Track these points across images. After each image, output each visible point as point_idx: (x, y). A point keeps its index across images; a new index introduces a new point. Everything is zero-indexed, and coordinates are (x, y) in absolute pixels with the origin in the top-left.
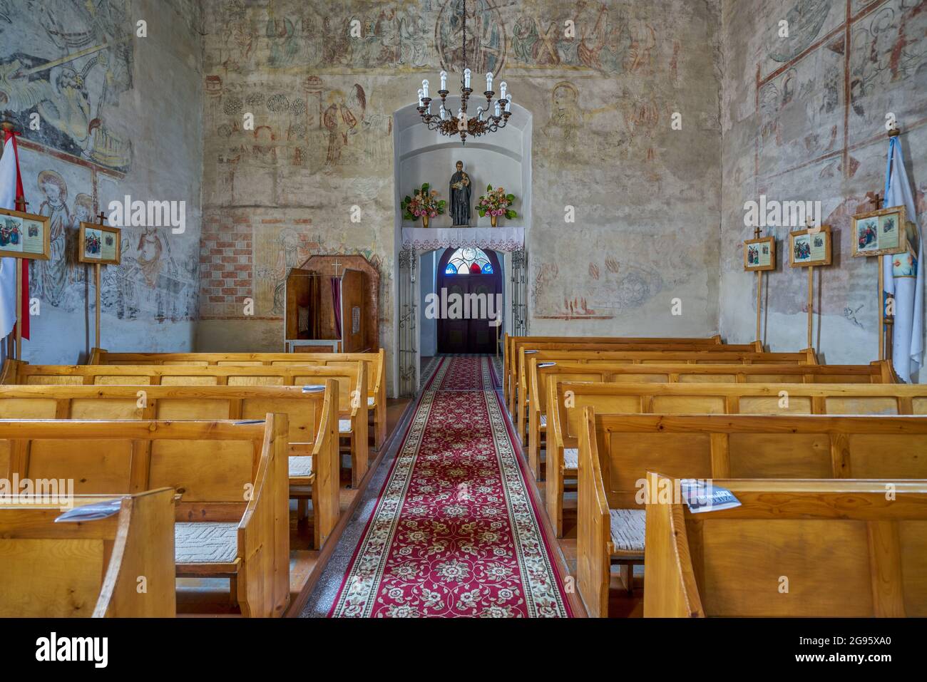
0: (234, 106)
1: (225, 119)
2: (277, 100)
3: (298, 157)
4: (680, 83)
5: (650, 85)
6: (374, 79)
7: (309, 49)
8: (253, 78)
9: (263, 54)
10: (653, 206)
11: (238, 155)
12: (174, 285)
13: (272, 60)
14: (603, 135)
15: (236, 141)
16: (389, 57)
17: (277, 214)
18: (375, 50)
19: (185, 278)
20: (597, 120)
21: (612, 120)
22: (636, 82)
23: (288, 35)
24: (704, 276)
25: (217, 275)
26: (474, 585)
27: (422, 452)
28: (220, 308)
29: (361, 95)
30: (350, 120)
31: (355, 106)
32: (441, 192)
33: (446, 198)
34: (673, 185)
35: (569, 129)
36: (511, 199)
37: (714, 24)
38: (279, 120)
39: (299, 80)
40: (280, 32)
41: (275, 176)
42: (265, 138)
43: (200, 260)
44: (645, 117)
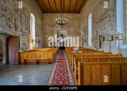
0: (45, 30)
1: (44, 31)
2: (48, 30)
3: (50, 34)
5: (75, 29)
7: (51, 26)
11: (45, 34)
13: (48, 27)
14: (72, 32)
16: (57, 27)
18: (55, 26)
28: (44, 45)
30: (54, 32)
31: (54, 30)
35: (70, 32)
38: (49, 31)
39: (50, 29)
40: (49, 25)
41: (49, 35)
42: (47, 33)
43: (43, 42)
44: (75, 31)
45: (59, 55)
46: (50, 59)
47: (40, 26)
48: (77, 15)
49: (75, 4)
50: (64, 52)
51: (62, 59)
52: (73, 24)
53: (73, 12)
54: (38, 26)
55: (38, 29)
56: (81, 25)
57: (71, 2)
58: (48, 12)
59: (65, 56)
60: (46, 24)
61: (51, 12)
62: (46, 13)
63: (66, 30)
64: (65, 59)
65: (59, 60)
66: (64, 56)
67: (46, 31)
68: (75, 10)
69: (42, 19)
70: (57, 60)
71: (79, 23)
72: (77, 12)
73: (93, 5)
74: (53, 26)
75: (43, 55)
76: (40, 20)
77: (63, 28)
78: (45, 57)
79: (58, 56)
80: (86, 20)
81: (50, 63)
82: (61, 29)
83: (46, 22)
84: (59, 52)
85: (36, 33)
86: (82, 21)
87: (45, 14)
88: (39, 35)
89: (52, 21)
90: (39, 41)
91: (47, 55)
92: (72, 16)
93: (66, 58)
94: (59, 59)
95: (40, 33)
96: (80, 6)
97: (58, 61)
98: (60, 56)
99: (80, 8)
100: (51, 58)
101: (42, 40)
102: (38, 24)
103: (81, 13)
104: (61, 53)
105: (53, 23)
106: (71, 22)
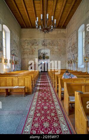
0: (24, 49)
1: (23, 51)
2: (28, 49)
3: (30, 54)
4: (63, 47)
5: (60, 47)
6: (36, 47)
7: (30, 44)
8: (26, 47)
9: (26, 45)
10: (61, 58)
12: (20, 65)
13: (27, 45)
14: (56, 52)
15: (24, 52)
16: (37, 45)
17: (28, 59)
18: (36, 44)
20: (56, 50)
21: (57, 50)
22: (59, 47)
23: (29, 43)
24: (65, 64)
25: (23, 64)
28: (23, 67)
29: (35, 48)
30: (34, 51)
31: (34, 49)
32: (42, 56)
34: (62, 56)
35: (53, 51)
36: (48, 57)
37: (65, 42)
38: (28, 51)
39: (30, 47)
40: (28, 43)
41: (28, 55)
42: (27, 52)
43: (21, 63)
44: (60, 50)
45: (40, 79)
46: (28, 88)
47: (18, 44)
48: (63, 31)
49: (60, 16)
50: (47, 76)
51: (45, 86)
52: (57, 42)
53: (58, 26)
54: (15, 44)
55: (15, 47)
56: (67, 43)
57: (56, 13)
58: (27, 27)
59: (49, 81)
60: (24, 41)
61: (31, 26)
62: (25, 28)
63: (49, 48)
64: (49, 86)
65: (41, 88)
66: (47, 81)
68: (60, 24)
69: (20, 35)
70: (38, 88)
71: (64, 41)
72: (62, 27)
73: (86, 13)
74: (33, 44)
75: (17, 82)
76: (17, 36)
77: (45, 47)
78: (20, 84)
79: (40, 82)
80: (75, 35)
81: (27, 94)
82: (43, 47)
83: (25, 39)
84: (41, 76)
85: (11, 51)
86: (69, 38)
87: (23, 30)
88: (15, 54)
89: (32, 39)
90: (16, 62)
91: (22, 81)
92: (56, 32)
93: (50, 84)
94: (40, 86)
95: (17, 52)
96: (67, 18)
97: (40, 90)
98: (42, 82)
99: (66, 21)
100: (29, 86)
101: (20, 61)
102: (14, 41)
103: (67, 28)
104: (43, 77)
105: (33, 41)
106: (55, 39)
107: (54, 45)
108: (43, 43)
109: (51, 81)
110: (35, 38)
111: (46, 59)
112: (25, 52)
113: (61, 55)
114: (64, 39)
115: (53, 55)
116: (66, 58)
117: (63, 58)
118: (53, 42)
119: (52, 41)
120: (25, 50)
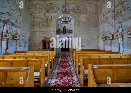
0: (34, 18)
1: (33, 20)
2: (40, 18)
3: (43, 25)
4: (93, 15)
5: (89, 16)
6: (53, 15)
7: (44, 11)
8: (37, 15)
9: (38, 11)
10: (90, 31)
12: (26, 42)
13: (39, 12)
14: (83, 22)
15: (34, 23)
16: (55, 12)
17: (40, 33)
18: (53, 11)
19: (27, 41)
20: (83, 20)
21: (84, 20)
22: (88, 15)
23: (41, 9)
24: (97, 41)
25: (32, 41)
26: (68, 80)
27: (60, 64)
28: (32, 45)
29: (51, 17)
31: (50, 18)
32: (62, 30)
33: (63, 30)
34: (93, 29)
35: (79, 21)
36: (71, 31)
37: (98, 8)
38: (40, 20)
39: (43, 15)
42: (38, 23)
43: (30, 39)
52: (85, 7)
60: (35, 5)
67: (36, 20)
71: (96, 6)
74: (48, 11)
83: (35, 3)
89: (47, 2)
105: (48, 5)
106: (82, 4)
107: (81, 12)
108: (64, 10)
109: (73, 62)
110: (51, 2)
111: (67, 33)
112: (36, 23)
113: (90, 28)
114: (96, 3)
115: (79, 27)
116: (98, 32)
117: (93, 32)
118: (78, 8)
119: (77, 6)
120: (36, 19)
